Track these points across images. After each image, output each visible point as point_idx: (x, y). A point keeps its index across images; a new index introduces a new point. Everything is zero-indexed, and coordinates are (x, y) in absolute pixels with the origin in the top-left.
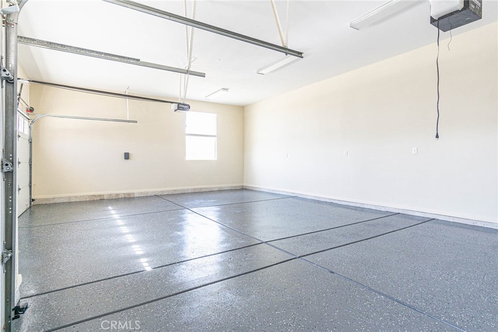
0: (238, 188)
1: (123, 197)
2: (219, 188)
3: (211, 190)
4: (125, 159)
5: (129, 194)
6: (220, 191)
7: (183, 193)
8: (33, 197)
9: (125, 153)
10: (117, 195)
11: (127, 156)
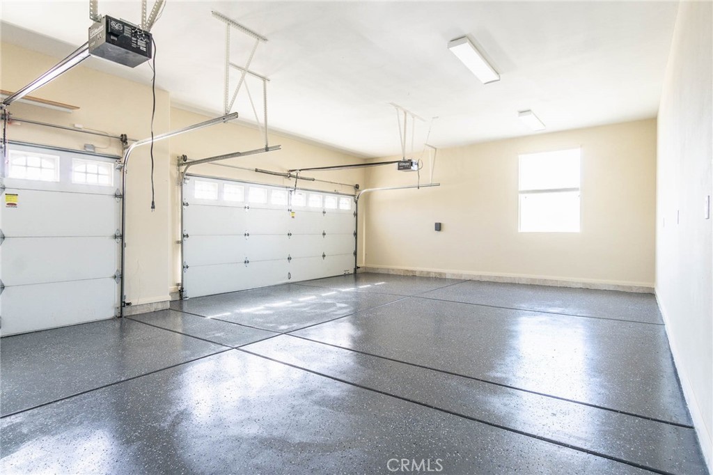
0: (634, 291)
1: (434, 276)
2: (584, 283)
3: (565, 285)
4: (436, 230)
5: (440, 274)
6: (587, 290)
7: (511, 284)
8: (358, 265)
9: (436, 224)
10: (429, 273)
11: (439, 227)
